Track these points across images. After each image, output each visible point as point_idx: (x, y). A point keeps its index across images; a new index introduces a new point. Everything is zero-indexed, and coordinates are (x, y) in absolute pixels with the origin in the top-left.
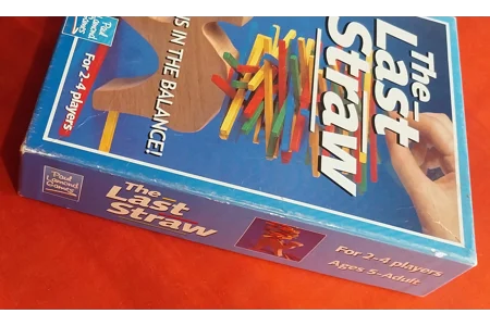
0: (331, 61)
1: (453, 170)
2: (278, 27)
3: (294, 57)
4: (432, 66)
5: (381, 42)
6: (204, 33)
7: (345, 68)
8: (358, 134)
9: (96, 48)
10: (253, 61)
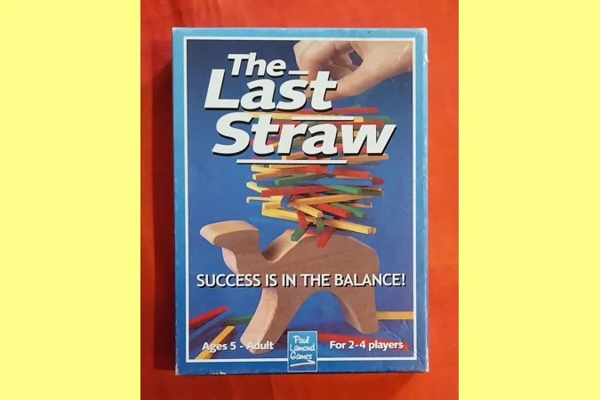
0: (270, 149)
1: (348, 43)
2: (248, 199)
3: (277, 182)
4: (245, 56)
5: (233, 103)
6: (277, 260)
7: (273, 137)
8: (338, 124)
9: (323, 343)
10: (294, 216)
